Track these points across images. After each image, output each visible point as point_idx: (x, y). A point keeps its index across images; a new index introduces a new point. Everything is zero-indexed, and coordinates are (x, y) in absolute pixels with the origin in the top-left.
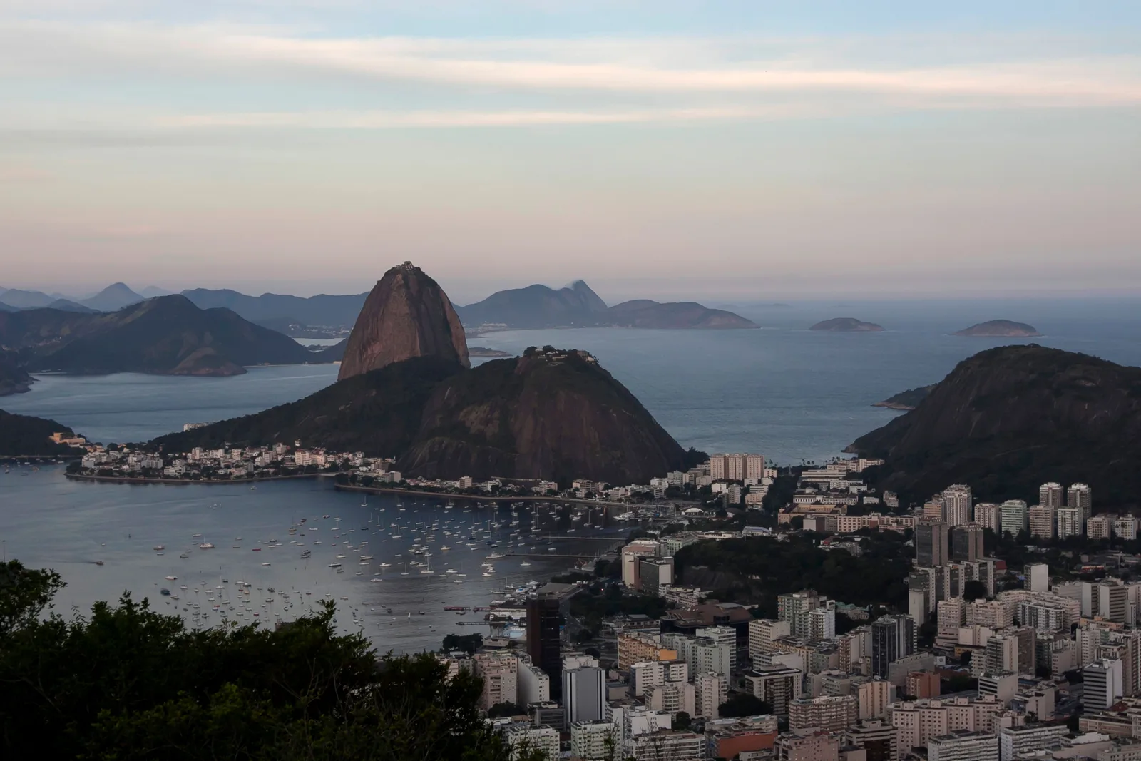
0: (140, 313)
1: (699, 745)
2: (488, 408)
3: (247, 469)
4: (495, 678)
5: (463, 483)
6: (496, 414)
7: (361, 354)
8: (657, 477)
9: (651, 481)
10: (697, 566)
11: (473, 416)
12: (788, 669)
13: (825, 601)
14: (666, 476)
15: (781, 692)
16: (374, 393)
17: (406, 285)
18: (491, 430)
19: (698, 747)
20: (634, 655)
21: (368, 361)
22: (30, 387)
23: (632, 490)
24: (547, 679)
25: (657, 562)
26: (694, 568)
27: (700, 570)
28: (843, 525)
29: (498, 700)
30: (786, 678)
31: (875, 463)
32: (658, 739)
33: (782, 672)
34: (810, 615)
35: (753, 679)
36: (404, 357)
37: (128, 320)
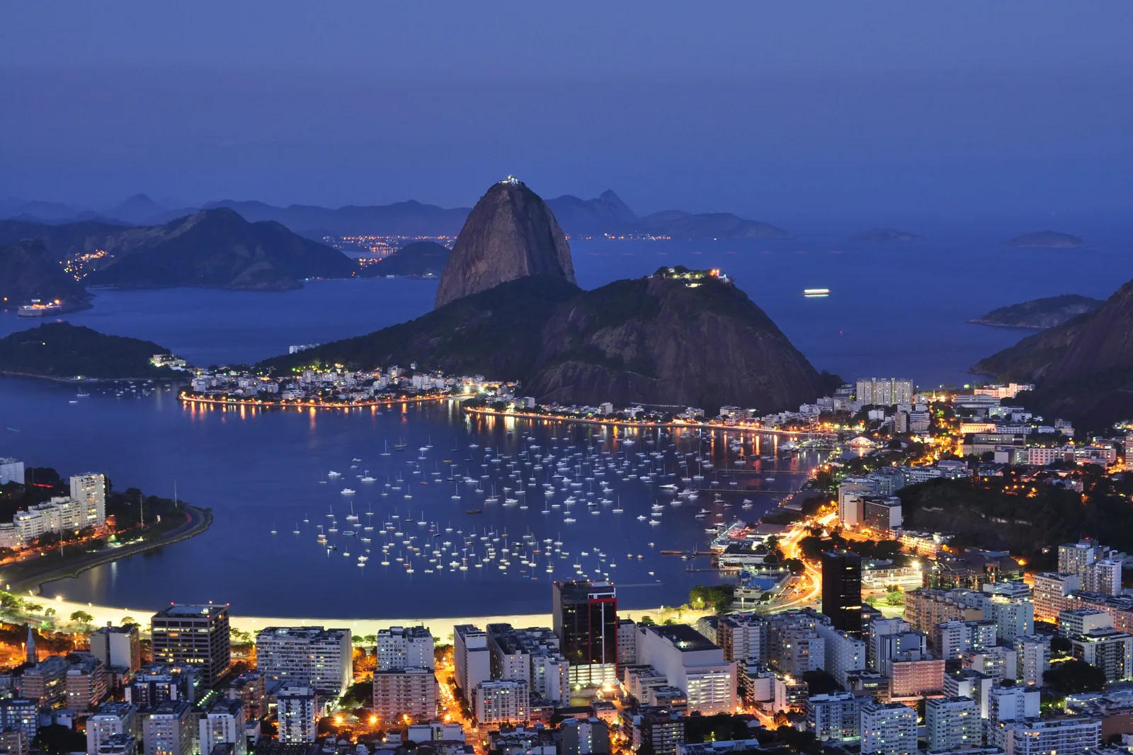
0: (188, 226)
1: (1097, 731)
2: (624, 331)
3: (368, 394)
4: (804, 643)
5: (604, 409)
6: (632, 338)
7: (464, 274)
8: (807, 403)
9: (801, 407)
10: (929, 508)
11: (607, 339)
12: (1118, 633)
13: (1107, 552)
14: (815, 402)
15: (1111, 659)
16: (490, 313)
17: (512, 202)
18: (628, 353)
19: (1095, 733)
20: (928, 613)
21: (472, 280)
22: (91, 302)
23: (787, 417)
24: (862, 645)
25: (885, 503)
26: (925, 509)
27: (933, 512)
28: (1034, 458)
29: (805, 666)
30: (1117, 643)
31: (1026, 388)
32: (1052, 724)
33: (1114, 637)
34: (1097, 567)
35: (1083, 644)
36: (512, 276)
37: (177, 233)
